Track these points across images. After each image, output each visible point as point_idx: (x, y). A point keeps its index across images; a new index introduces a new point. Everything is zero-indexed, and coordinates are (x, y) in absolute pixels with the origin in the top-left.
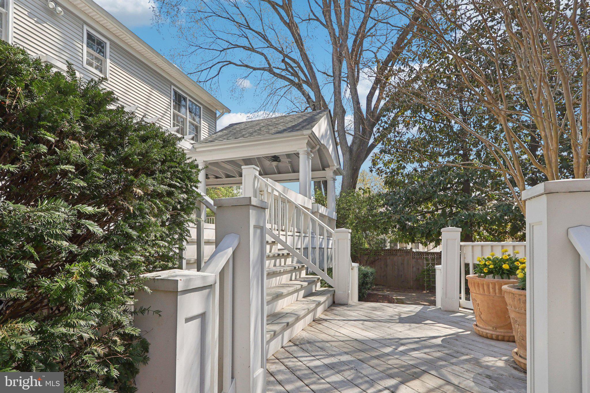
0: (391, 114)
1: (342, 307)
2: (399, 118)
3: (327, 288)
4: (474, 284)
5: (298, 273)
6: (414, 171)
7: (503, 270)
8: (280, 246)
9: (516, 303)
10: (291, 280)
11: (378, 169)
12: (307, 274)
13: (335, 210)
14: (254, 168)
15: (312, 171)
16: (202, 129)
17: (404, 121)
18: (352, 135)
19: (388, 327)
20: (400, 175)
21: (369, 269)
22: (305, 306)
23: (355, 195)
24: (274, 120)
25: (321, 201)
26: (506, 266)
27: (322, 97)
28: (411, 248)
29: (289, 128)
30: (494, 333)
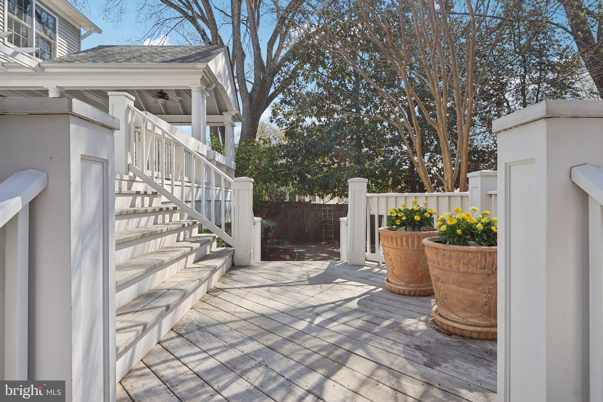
0: (291, 65)
1: (243, 270)
2: (298, 71)
3: (225, 248)
4: (388, 237)
5: (188, 232)
6: (313, 125)
7: (414, 222)
8: (164, 199)
9: (439, 259)
10: (178, 241)
11: (279, 119)
12: (200, 232)
13: (233, 158)
14: (127, 96)
15: (207, 114)
16: (58, 47)
17: (303, 74)
18: (252, 83)
19: (298, 292)
20: (299, 128)
21: (271, 224)
22: (196, 276)
23: (255, 144)
24: (160, 49)
25: (217, 148)
26: (417, 218)
27: (220, 36)
28: (310, 201)
29: (179, 59)
30: (406, 288)
